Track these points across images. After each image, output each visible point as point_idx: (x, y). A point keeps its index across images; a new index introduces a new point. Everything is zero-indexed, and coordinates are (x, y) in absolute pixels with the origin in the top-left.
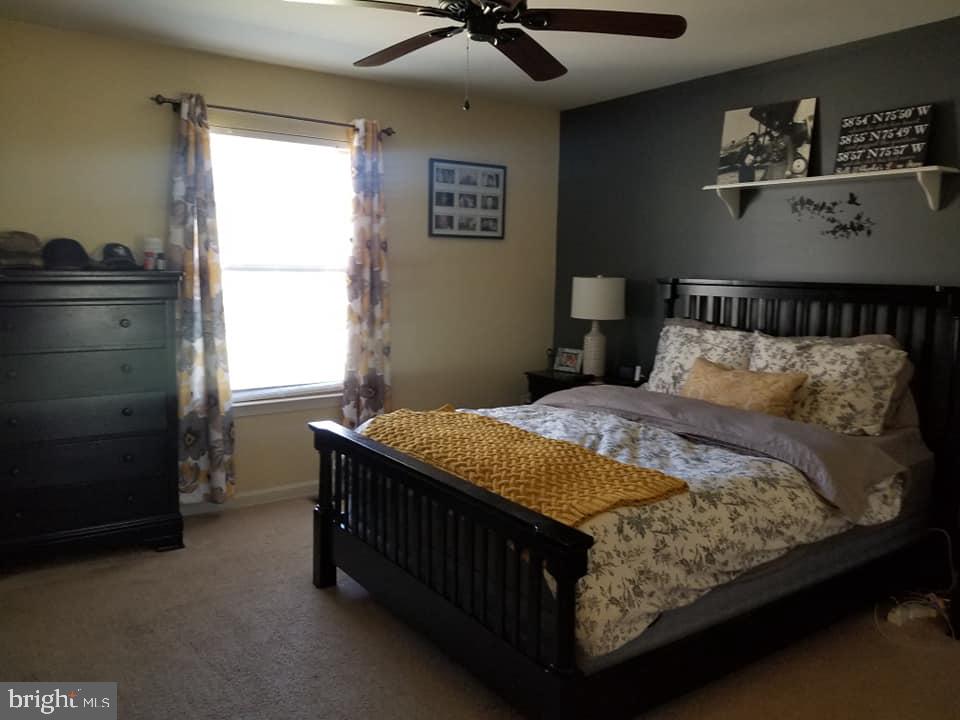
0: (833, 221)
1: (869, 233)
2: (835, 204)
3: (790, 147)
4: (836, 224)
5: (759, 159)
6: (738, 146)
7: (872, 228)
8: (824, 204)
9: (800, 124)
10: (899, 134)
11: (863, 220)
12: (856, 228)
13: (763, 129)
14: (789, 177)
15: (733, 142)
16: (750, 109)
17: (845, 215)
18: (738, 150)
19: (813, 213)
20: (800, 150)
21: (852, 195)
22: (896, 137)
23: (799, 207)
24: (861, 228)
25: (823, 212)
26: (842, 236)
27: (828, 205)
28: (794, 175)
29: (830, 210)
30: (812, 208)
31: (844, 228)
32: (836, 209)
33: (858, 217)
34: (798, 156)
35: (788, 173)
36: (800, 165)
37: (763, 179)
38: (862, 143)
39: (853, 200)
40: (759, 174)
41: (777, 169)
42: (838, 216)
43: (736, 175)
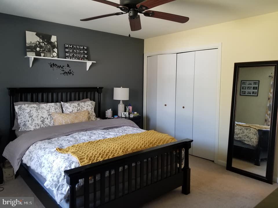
0: (63, 71)
1: (73, 75)
2: (63, 66)
3: (51, 48)
4: (64, 72)
5: (41, 50)
6: (34, 44)
7: (73, 73)
8: (60, 66)
9: (53, 42)
10: (81, 52)
11: (71, 71)
12: (70, 73)
13: (41, 41)
14: (52, 57)
15: (31, 42)
16: (36, 33)
17: (67, 70)
18: (33, 45)
19: (57, 68)
20: (54, 50)
21: (68, 64)
22: (80, 53)
23: (53, 66)
24: (71, 73)
25: (60, 68)
26: (66, 75)
27: (62, 66)
28: (53, 57)
29: (62, 68)
30: (57, 67)
31: (66, 73)
32: (64, 68)
33: (70, 70)
34: (54, 52)
35: (52, 56)
36: (55, 54)
37: (44, 56)
38: (72, 52)
39: (68, 66)
40: (42, 54)
41: (48, 54)
42: (64, 70)
43: (34, 54)
